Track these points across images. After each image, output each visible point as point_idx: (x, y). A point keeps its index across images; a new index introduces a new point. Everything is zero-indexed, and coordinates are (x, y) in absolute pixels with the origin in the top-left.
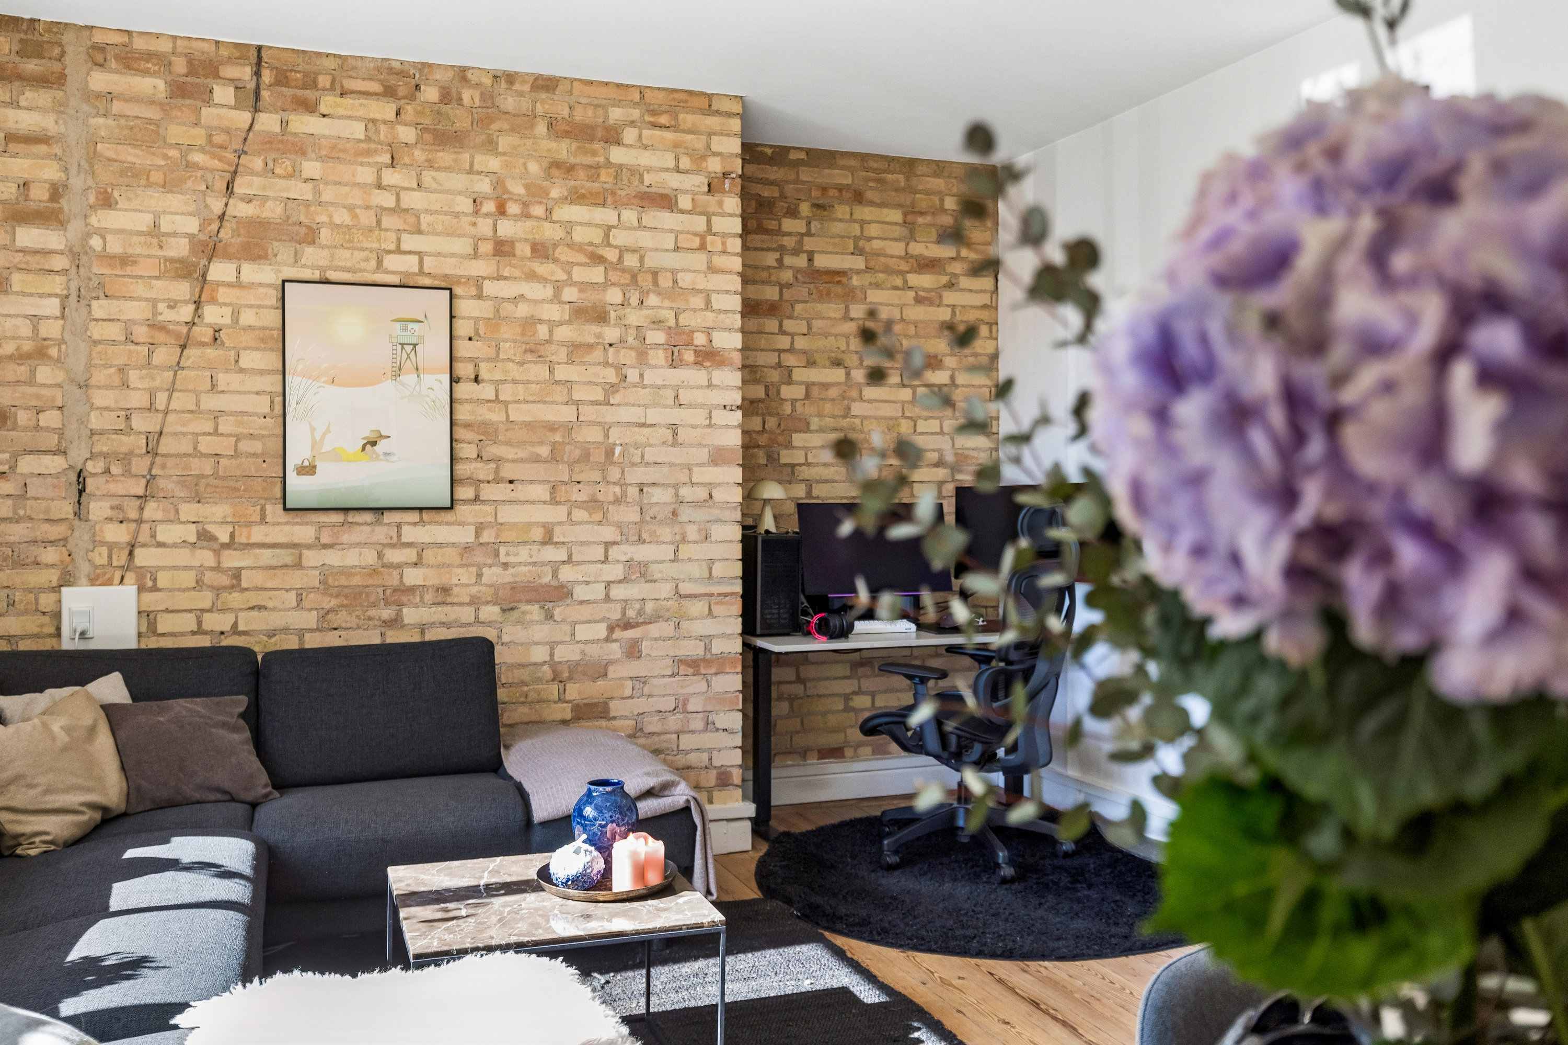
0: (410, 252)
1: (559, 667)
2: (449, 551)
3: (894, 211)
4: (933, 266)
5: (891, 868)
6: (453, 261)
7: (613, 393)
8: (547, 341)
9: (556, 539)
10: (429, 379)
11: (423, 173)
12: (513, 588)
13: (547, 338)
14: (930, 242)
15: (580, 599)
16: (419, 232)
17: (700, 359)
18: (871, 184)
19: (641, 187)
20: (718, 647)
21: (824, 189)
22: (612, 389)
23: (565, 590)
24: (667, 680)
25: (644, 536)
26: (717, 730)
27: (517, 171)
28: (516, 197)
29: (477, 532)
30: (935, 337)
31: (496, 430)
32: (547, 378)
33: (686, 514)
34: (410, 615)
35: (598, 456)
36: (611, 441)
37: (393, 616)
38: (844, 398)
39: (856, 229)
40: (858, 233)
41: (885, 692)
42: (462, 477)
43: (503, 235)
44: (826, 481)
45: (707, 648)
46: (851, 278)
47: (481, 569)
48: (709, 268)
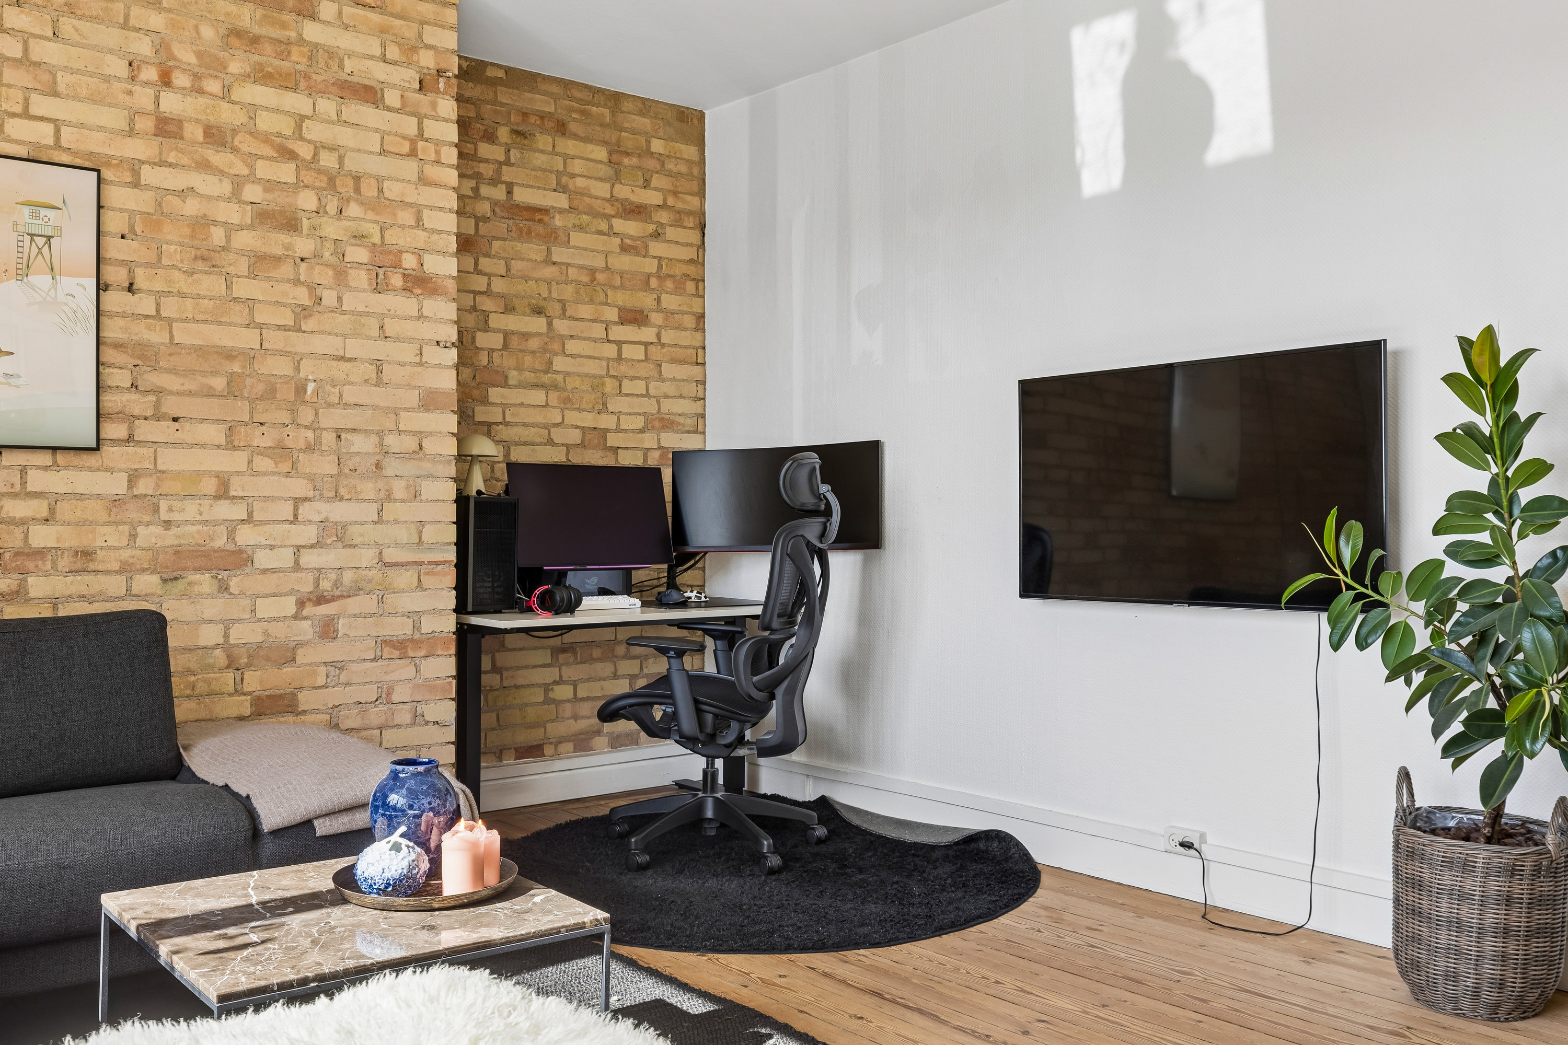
0: (42, 119)
1: (236, 651)
2: (92, 504)
3: (599, 148)
4: (639, 213)
5: (643, 868)
6: (101, 135)
7: (305, 317)
8: (224, 248)
9: (232, 493)
10: (67, 283)
11: (61, 19)
12: (176, 553)
13: (224, 244)
14: (635, 186)
15: (262, 567)
16: (56, 94)
17: (409, 285)
18: (574, 115)
19: (341, 73)
20: (427, 626)
21: (525, 115)
22: (303, 312)
23: (244, 556)
24: (368, 665)
25: (342, 491)
26: (427, 723)
27: (187, 33)
28: (185, 67)
29: (129, 481)
30: (641, 290)
31: (157, 354)
32: (223, 293)
33: (392, 467)
34: (38, 586)
35: (286, 393)
36: (302, 375)
37: (14, 587)
38: (546, 351)
39: (559, 164)
40: (561, 167)
41: (588, 680)
42: (111, 411)
43: (167, 110)
44: (525, 444)
45: (416, 627)
46: (553, 218)
47: (135, 529)
48: (420, 179)
